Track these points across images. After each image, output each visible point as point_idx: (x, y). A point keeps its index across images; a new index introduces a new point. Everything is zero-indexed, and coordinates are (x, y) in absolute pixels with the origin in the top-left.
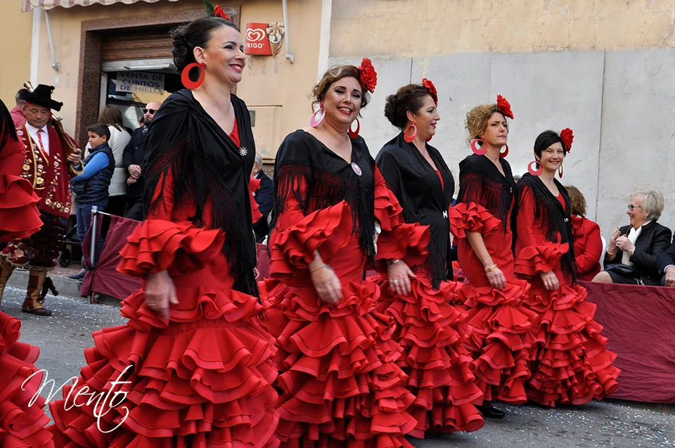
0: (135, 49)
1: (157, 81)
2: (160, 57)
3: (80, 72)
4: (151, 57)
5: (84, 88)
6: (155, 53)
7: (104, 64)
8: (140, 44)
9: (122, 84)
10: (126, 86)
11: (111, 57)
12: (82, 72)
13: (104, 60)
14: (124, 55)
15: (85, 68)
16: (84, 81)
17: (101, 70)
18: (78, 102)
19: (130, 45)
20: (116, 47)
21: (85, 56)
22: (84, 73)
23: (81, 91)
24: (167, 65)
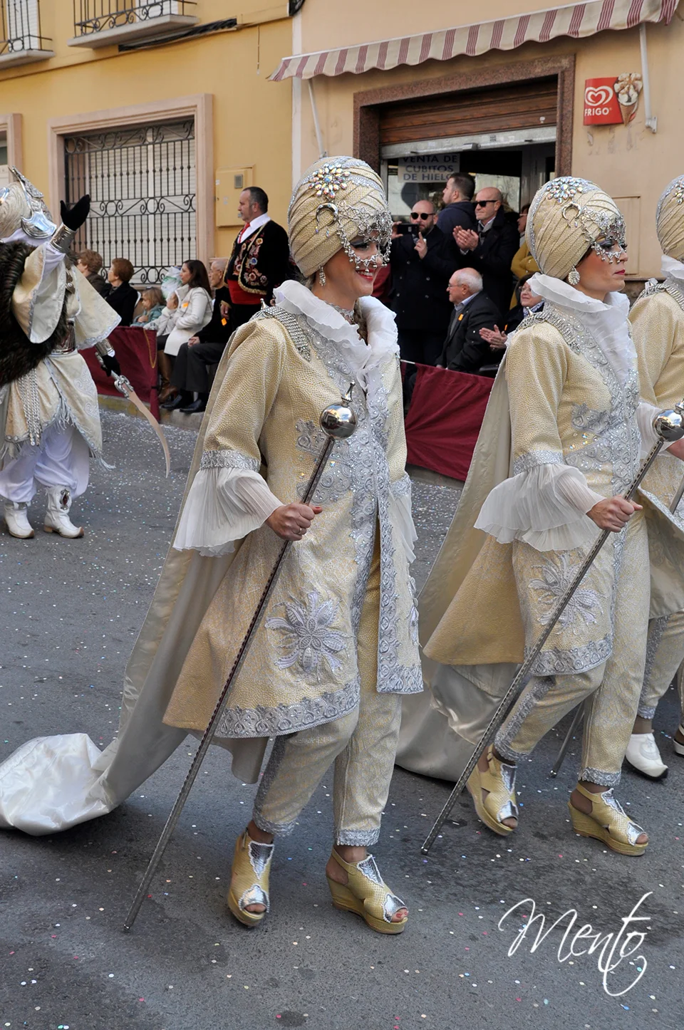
0: (424, 125)
1: (449, 164)
2: (459, 134)
4: (446, 136)
6: (451, 130)
7: (383, 149)
8: (431, 117)
9: (406, 172)
10: (411, 174)
11: (392, 139)
13: (383, 143)
14: (408, 135)
17: (380, 158)
19: (418, 120)
20: (399, 125)
21: (361, 142)
24: (469, 147)
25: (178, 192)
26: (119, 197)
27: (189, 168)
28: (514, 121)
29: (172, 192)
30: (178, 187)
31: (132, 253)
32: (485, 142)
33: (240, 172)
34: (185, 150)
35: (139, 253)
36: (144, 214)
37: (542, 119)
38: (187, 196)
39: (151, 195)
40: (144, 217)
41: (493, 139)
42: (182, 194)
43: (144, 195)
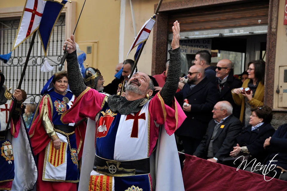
0: (193, 23)
1: (206, 44)
2: (212, 28)
3: (153, 42)
4: (205, 29)
5: (156, 54)
6: (208, 25)
7: (170, 36)
8: (197, 19)
9: (182, 48)
10: (184, 49)
12: (155, 42)
13: (169, 32)
14: (184, 28)
15: (157, 40)
16: (157, 48)
17: (168, 40)
18: (153, 64)
19: (189, 20)
21: (157, 31)
22: (157, 42)
23: (155, 56)
24: (218, 35)
25: (55, 54)
26: (20, 55)
27: (61, 41)
28: (243, 22)
29: (51, 54)
30: (55, 51)
31: (26, 87)
32: (226, 33)
33: (90, 44)
34: (60, 31)
35: (30, 87)
36: (34, 65)
37: (260, 21)
38: (59, 56)
39: (39, 55)
40: (35, 67)
41: (231, 32)
42: (57, 55)
43: (35, 55)
